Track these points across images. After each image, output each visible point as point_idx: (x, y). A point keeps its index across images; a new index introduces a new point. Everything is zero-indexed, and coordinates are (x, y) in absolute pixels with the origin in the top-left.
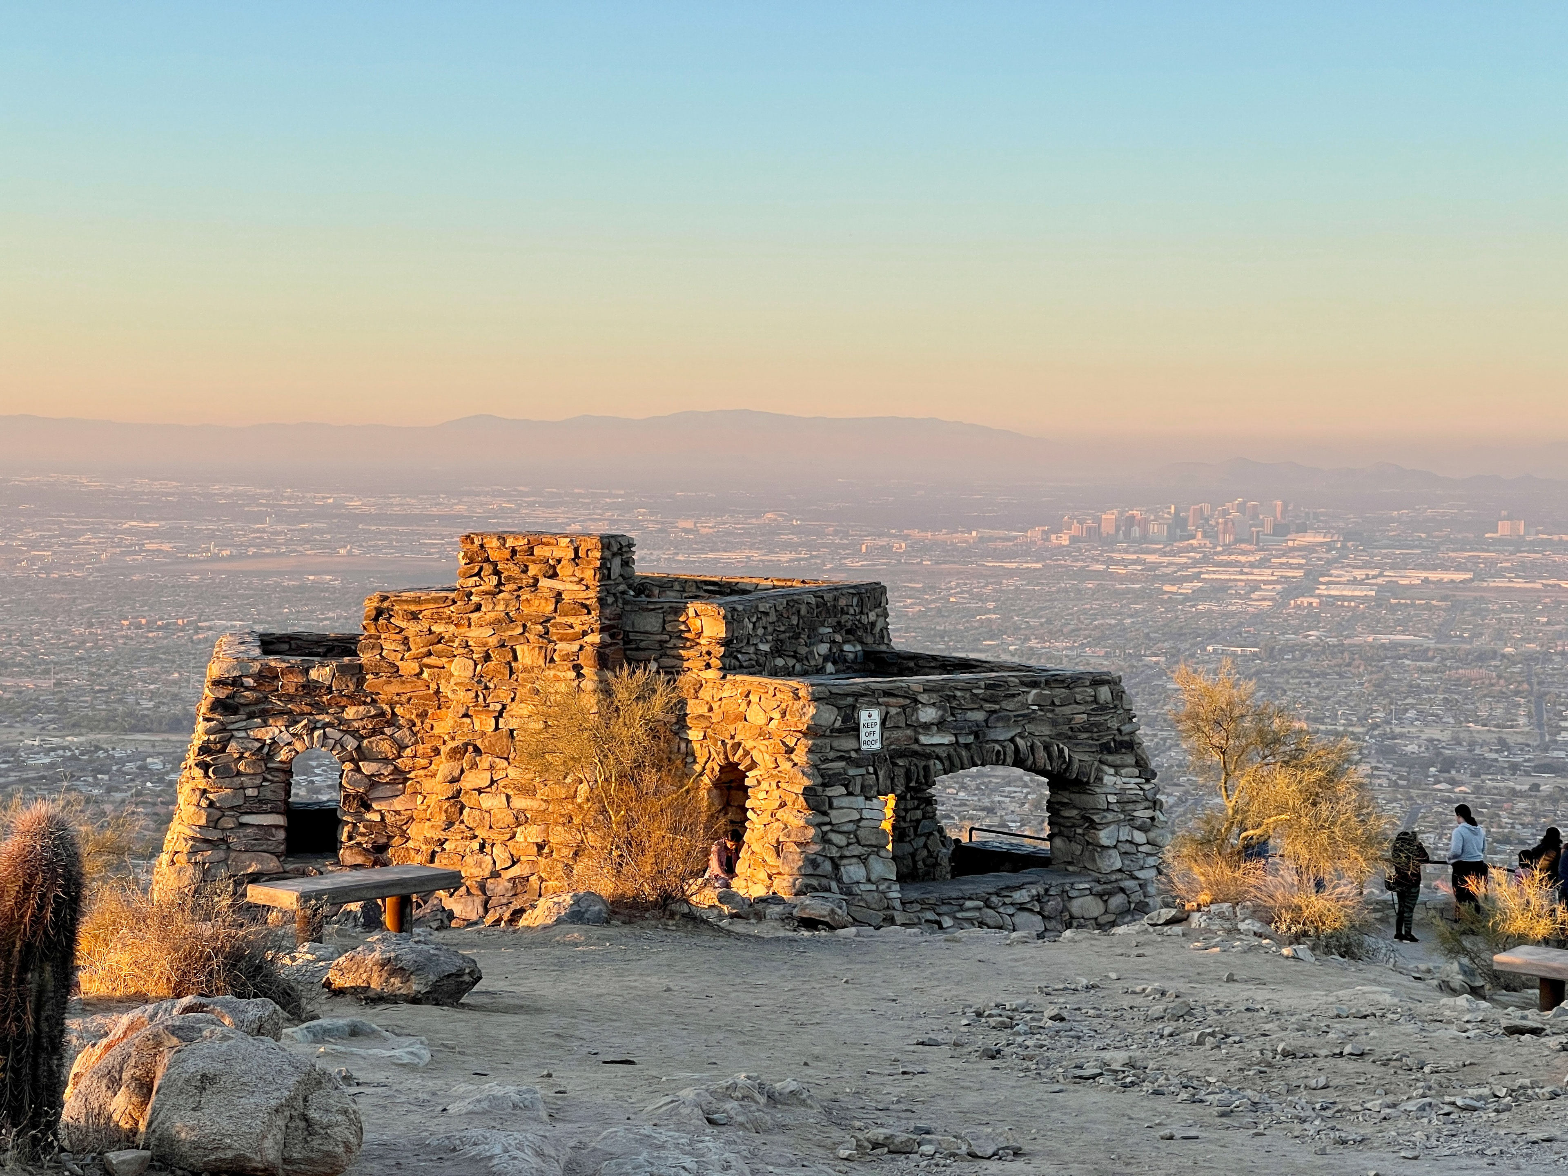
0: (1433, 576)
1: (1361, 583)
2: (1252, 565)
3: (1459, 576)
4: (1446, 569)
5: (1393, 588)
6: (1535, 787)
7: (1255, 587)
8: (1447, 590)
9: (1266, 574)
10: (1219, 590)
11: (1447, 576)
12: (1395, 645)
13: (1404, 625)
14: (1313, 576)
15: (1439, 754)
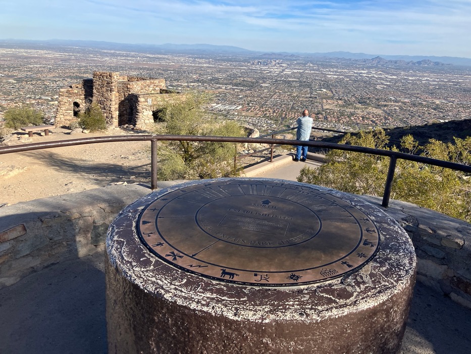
0: (299, 71)
1: (289, 71)
3: (302, 71)
5: (293, 72)
7: (275, 71)
8: (300, 73)
9: (276, 70)
10: (270, 72)
11: (300, 71)
12: (293, 80)
13: (294, 78)
14: (283, 70)
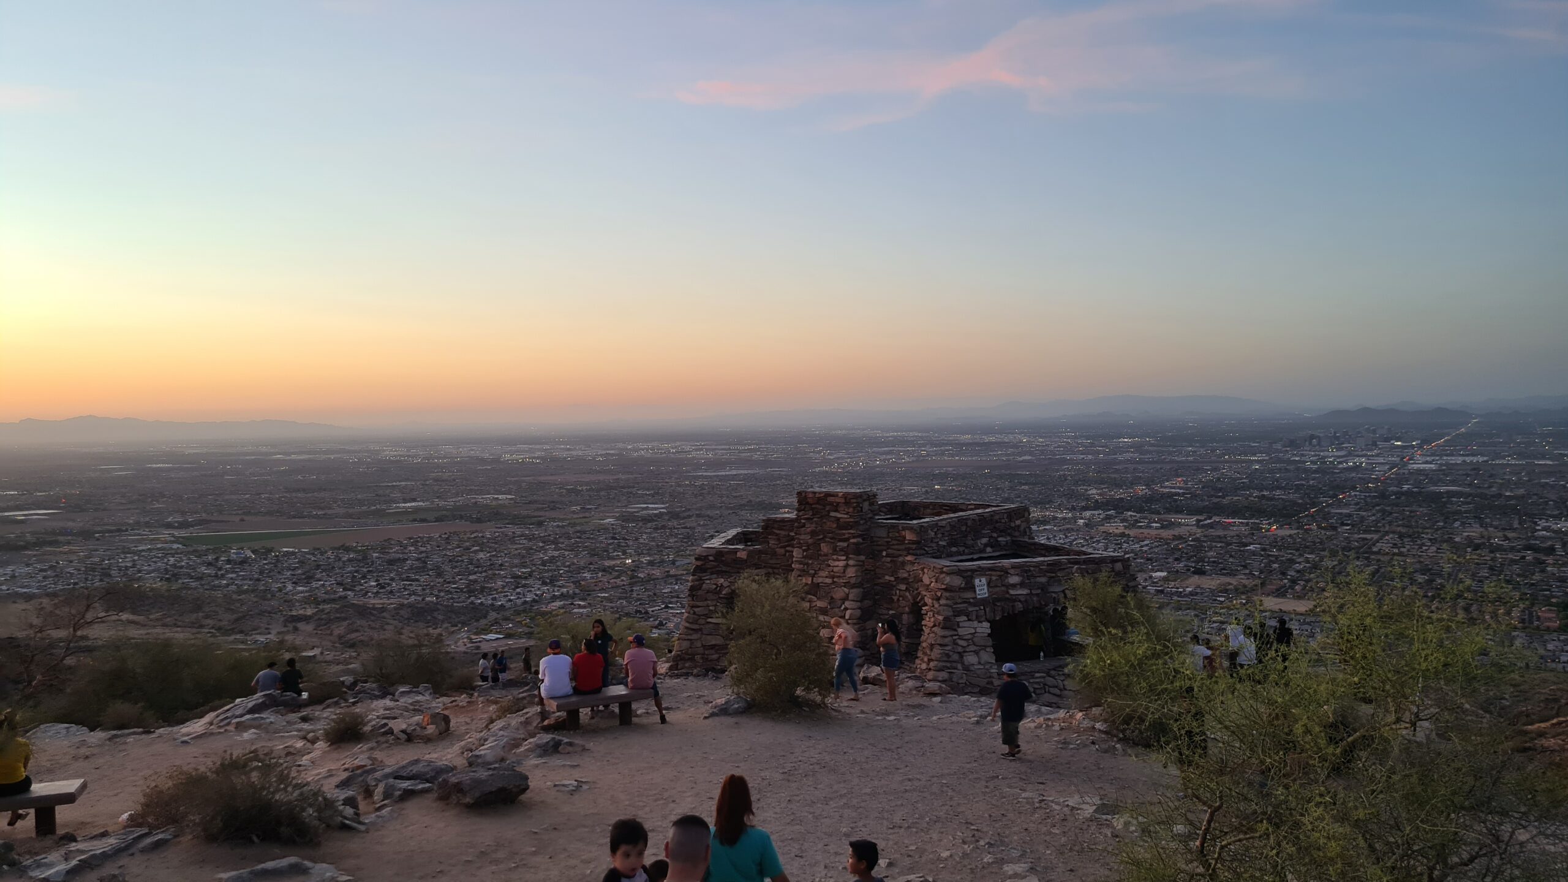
0: (1468, 459)
1: (1430, 463)
2: (1373, 456)
3: (1481, 459)
4: (1473, 455)
5: (1447, 464)
6: (1523, 557)
8: (1475, 466)
11: (1475, 459)
12: (1448, 492)
13: (1453, 482)
15: (1472, 542)
